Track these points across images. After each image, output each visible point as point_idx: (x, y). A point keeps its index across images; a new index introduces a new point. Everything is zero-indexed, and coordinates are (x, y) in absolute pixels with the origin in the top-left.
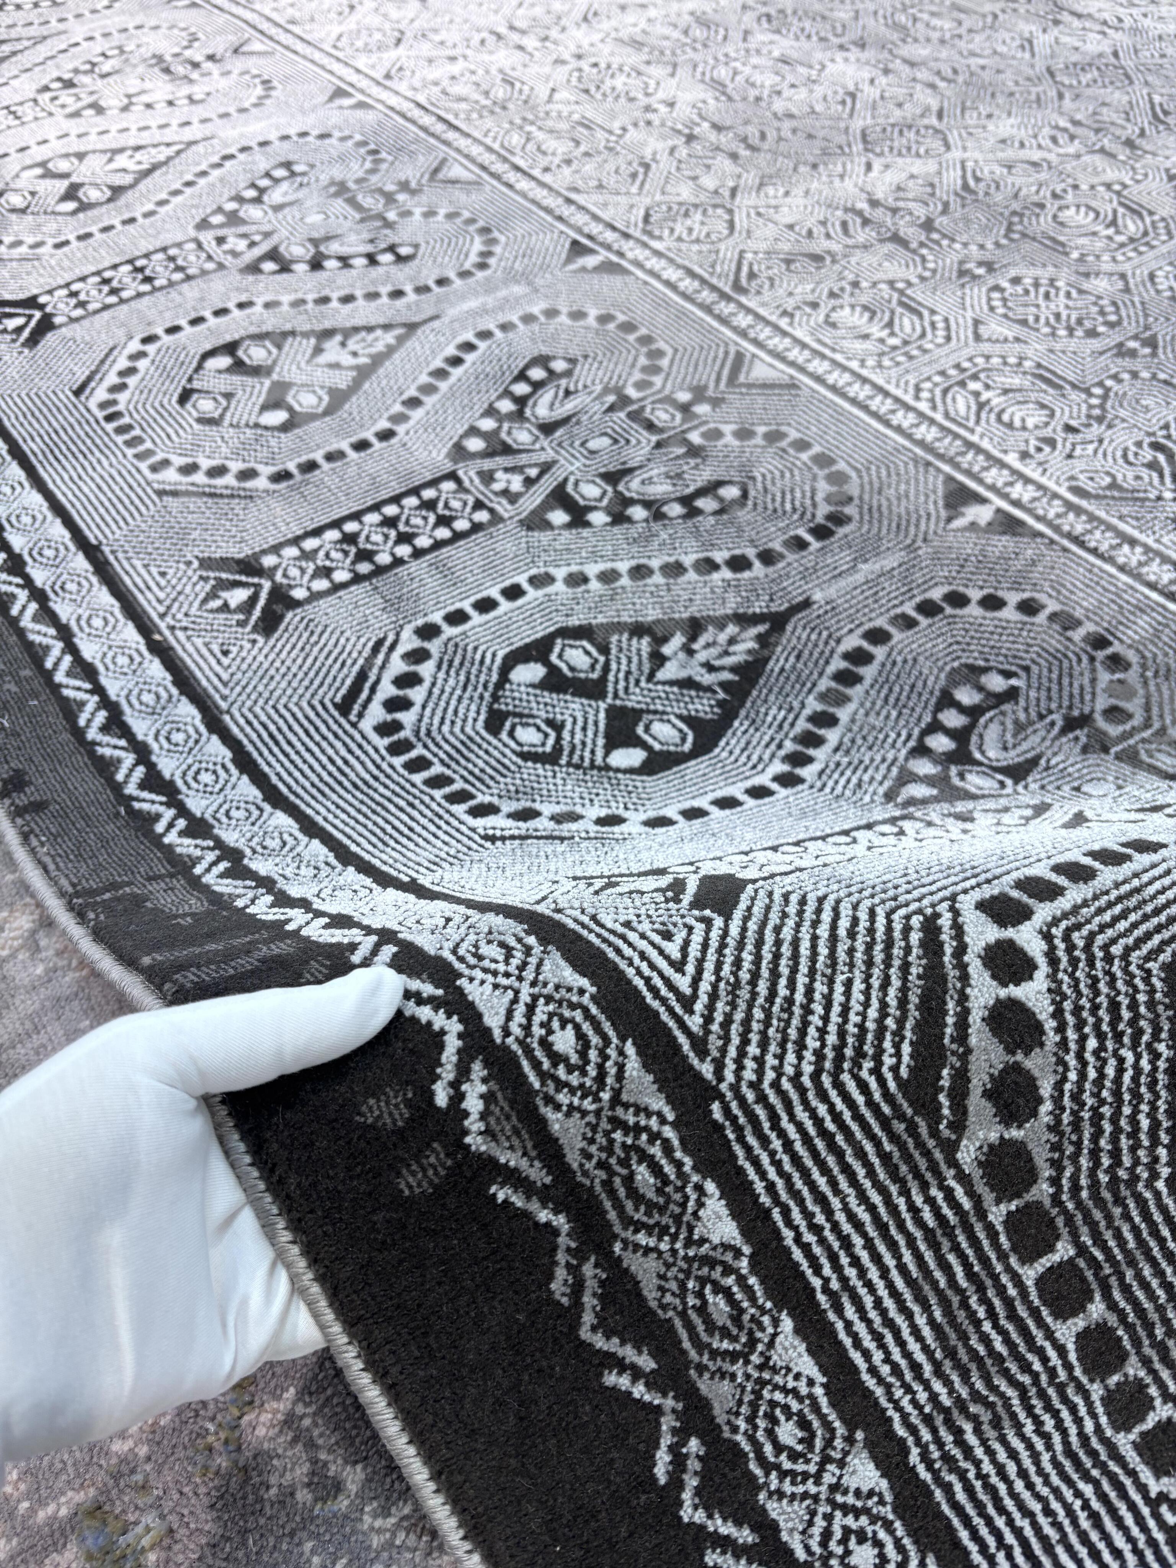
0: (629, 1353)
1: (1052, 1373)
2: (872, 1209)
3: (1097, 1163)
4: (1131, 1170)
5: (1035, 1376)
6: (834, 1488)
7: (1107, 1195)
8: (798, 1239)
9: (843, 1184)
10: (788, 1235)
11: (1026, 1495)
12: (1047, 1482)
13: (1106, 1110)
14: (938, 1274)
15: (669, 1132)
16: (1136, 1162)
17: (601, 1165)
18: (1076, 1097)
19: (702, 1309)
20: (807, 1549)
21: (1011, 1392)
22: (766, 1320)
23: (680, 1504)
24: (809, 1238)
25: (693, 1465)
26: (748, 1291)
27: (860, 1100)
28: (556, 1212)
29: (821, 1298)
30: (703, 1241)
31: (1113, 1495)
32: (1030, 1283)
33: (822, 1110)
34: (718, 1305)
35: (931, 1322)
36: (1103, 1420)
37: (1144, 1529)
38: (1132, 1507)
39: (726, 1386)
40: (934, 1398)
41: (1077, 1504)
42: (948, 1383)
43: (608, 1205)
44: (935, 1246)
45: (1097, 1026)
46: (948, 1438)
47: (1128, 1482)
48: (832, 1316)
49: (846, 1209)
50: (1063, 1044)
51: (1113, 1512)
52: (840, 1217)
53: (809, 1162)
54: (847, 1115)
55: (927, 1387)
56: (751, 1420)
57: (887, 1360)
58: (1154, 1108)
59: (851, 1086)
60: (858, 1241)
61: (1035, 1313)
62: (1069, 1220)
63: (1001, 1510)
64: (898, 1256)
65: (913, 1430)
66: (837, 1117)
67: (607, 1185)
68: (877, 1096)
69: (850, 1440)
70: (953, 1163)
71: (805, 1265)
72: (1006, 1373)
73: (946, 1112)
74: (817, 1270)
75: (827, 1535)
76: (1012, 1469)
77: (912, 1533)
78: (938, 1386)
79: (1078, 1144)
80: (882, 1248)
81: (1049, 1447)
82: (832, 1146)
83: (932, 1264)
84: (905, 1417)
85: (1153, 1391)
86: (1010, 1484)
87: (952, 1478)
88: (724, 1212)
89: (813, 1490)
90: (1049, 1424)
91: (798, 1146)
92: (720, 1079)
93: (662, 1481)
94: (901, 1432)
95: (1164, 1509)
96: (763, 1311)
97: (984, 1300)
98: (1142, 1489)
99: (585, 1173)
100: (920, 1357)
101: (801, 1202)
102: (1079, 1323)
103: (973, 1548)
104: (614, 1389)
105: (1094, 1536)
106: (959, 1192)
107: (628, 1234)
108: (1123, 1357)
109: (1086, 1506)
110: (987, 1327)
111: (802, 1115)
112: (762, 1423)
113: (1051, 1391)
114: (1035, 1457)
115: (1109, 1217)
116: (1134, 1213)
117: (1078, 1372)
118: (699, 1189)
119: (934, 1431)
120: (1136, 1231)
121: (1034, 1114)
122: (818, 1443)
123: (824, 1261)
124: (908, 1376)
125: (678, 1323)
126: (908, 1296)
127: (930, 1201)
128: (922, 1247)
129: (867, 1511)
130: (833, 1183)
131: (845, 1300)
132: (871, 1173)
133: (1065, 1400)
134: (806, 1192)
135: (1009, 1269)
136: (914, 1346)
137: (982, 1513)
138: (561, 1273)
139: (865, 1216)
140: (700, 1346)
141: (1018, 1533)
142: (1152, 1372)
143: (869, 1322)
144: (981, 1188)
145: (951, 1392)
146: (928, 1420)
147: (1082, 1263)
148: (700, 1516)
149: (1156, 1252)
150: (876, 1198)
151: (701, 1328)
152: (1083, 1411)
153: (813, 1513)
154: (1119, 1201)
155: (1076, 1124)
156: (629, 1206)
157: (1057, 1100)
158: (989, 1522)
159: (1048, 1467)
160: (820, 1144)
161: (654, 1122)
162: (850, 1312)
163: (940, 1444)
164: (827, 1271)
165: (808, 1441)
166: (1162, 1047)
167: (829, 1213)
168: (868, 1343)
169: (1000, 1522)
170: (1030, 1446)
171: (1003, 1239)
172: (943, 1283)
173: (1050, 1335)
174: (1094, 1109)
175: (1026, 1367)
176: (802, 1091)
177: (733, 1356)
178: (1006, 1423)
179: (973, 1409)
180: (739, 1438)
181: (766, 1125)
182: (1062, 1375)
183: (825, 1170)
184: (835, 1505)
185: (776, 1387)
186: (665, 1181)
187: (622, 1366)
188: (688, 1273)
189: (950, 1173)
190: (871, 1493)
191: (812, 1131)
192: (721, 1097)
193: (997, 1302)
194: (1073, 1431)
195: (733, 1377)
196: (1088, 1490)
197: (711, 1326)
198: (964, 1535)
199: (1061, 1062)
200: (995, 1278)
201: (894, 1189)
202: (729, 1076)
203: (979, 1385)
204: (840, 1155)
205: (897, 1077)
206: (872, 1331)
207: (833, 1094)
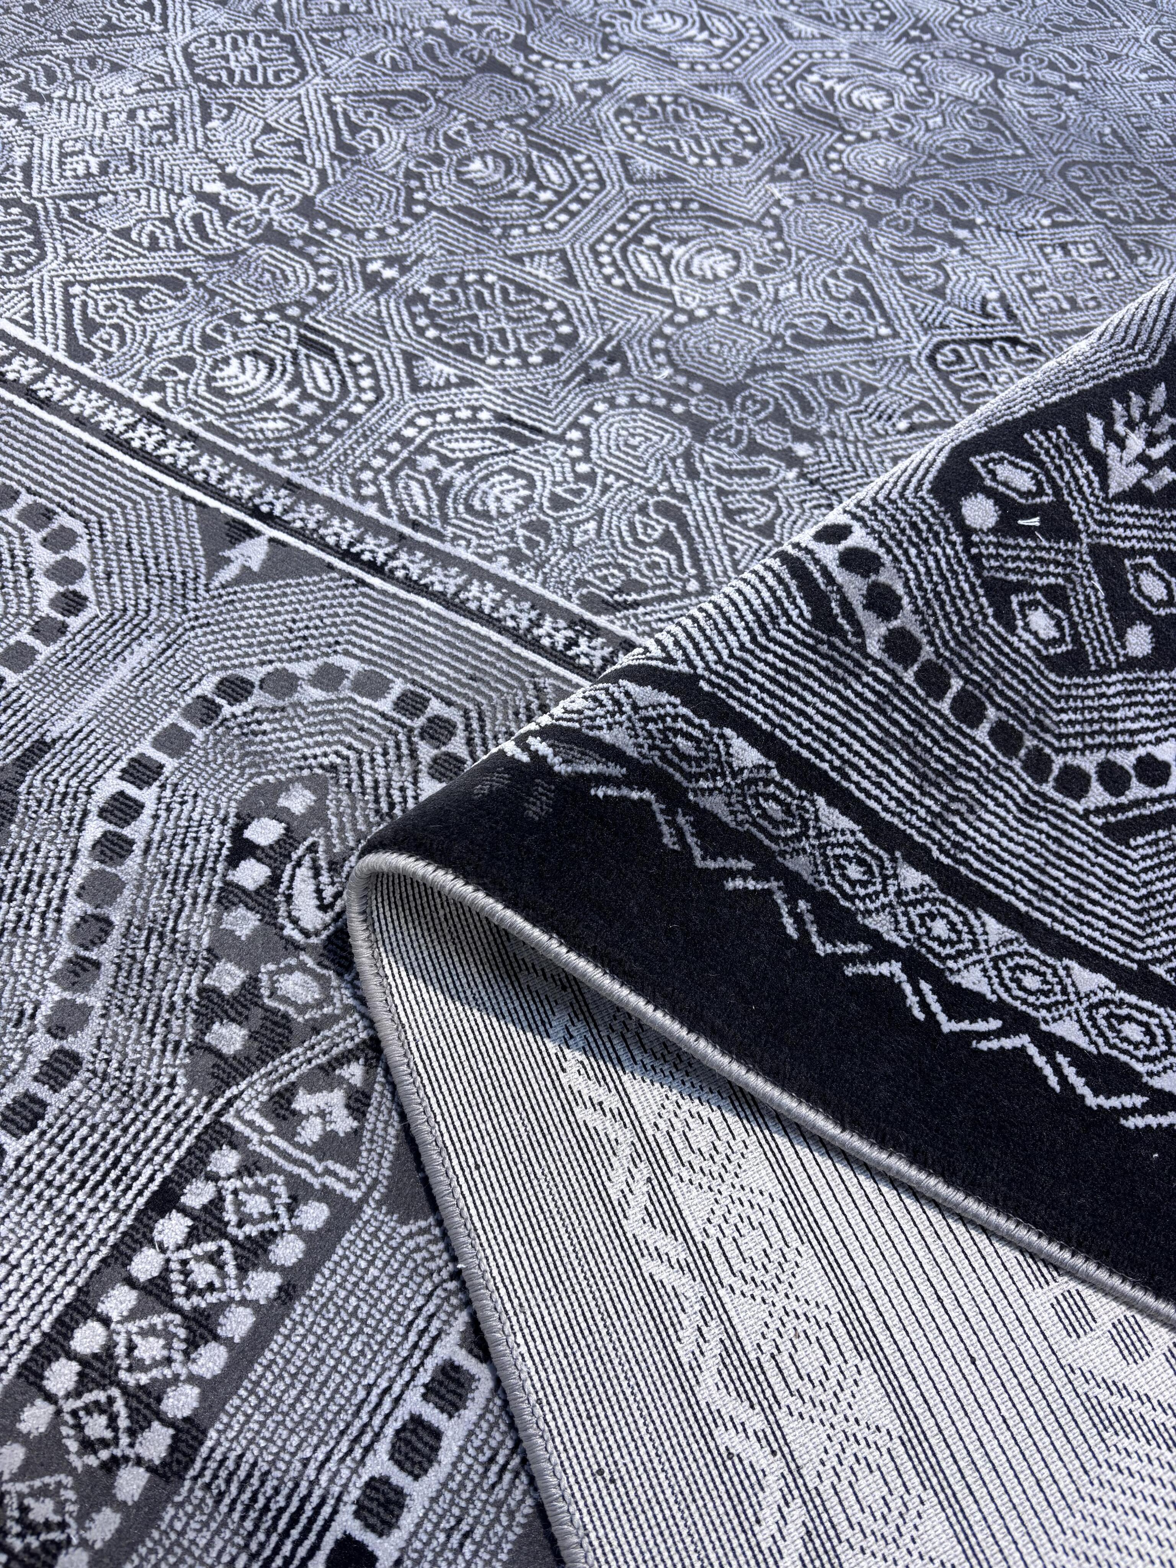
0: (732, 863)
1: (986, 764)
2: (834, 705)
3: (951, 622)
4: (971, 618)
5: (978, 770)
6: (899, 893)
7: (964, 639)
8: (800, 743)
9: (809, 697)
10: (793, 743)
11: (1012, 846)
12: (1019, 833)
13: (941, 588)
14: (893, 730)
15: (683, 710)
16: (972, 613)
17: (652, 748)
18: (920, 587)
19: (765, 815)
20: (904, 938)
21: (970, 787)
22: (806, 804)
23: (813, 946)
24: (806, 739)
25: (808, 917)
26: (786, 790)
27: (790, 642)
28: (641, 790)
29: (833, 775)
30: (742, 770)
31: (1059, 823)
32: (947, 712)
33: (770, 658)
34: (772, 807)
35: (904, 762)
36: (1029, 780)
37: (1089, 834)
38: (1074, 825)
39: (803, 859)
40: (928, 810)
41: (1043, 838)
42: (932, 797)
43: (671, 770)
44: (883, 712)
45: (910, 540)
46: (949, 832)
47: (1062, 811)
48: (845, 784)
49: (819, 712)
50: (896, 559)
51: (1065, 832)
52: (818, 718)
53: (780, 692)
54: (788, 654)
55: (922, 805)
56: (828, 873)
57: (891, 798)
58: (967, 576)
59: (780, 637)
60: (837, 729)
61: (959, 730)
62: (952, 664)
63: (1003, 862)
64: (865, 728)
65: (927, 836)
66: (782, 658)
67: (663, 758)
68: (799, 635)
69: (894, 860)
70: (868, 656)
71: (813, 758)
72: (961, 776)
73: (847, 627)
74: (822, 759)
75: (911, 925)
76: (995, 834)
77: (960, 901)
78: (928, 802)
79: (934, 614)
80: (853, 727)
81: (1009, 811)
82: (789, 676)
83: (887, 725)
84: (919, 830)
85: (1048, 750)
86: (998, 844)
87: (965, 856)
88: (745, 744)
89: (886, 900)
90: (1001, 796)
91: (768, 685)
92: (695, 668)
93: (795, 936)
94: (921, 840)
95: (1092, 818)
96: (801, 798)
97: (927, 735)
98: (1073, 812)
99: (644, 757)
100: (909, 788)
101: (789, 719)
102: (986, 726)
103: (1000, 892)
104: (736, 890)
105: (1063, 852)
106: (880, 672)
107: (693, 785)
108: (1020, 737)
109: (1049, 836)
110: (936, 750)
111: (761, 666)
112: (836, 872)
113: (991, 776)
114: (1004, 821)
115: (971, 652)
116: (985, 644)
117: (1000, 757)
118: (722, 736)
119: (940, 832)
120: (990, 654)
121: (901, 607)
122: (876, 870)
123: (823, 750)
124: (908, 803)
125: (754, 830)
126: (883, 751)
127: (866, 685)
128: (875, 715)
129: (927, 899)
130: (802, 699)
131: (848, 770)
132: (822, 684)
133: (1002, 778)
134: (788, 712)
135: (932, 709)
136: (902, 782)
137: (994, 869)
138: (665, 829)
139: (833, 712)
140: (775, 839)
141: (1019, 870)
142: (1040, 739)
143: (867, 778)
144: (892, 665)
145: (936, 800)
146: (933, 826)
147: (970, 688)
148: (829, 948)
149: (1007, 663)
150: (833, 698)
151: (770, 827)
152: (1015, 780)
153: (895, 916)
154: (973, 640)
155: (927, 603)
156: (684, 765)
157: (910, 593)
158: (1000, 872)
159: (1014, 823)
160: (781, 679)
161: (669, 708)
162: (855, 777)
163: (948, 838)
164: (828, 756)
165: (869, 871)
166: (954, 537)
167: (809, 719)
168: (876, 792)
169: (1006, 869)
170: (997, 816)
171: (919, 691)
172: (898, 734)
173: (974, 741)
174: (934, 590)
175: (970, 767)
176: (752, 653)
177: (797, 837)
178: (977, 808)
179: (954, 806)
180: (827, 887)
181: (741, 681)
182: (992, 762)
183: (794, 694)
184: (905, 904)
185: (833, 846)
186: (698, 741)
187: (733, 874)
188: (744, 795)
189: (869, 663)
190: (922, 887)
191: (771, 673)
192: (702, 677)
193: (934, 733)
194: (1016, 795)
195: (804, 850)
196: (1044, 826)
197: (776, 824)
198: (991, 887)
199: (900, 570)
200: (926, 717)
201: (840, 687)
202: (700, 664)
203: (950, 790)
204: (797, 680)
205: (805, 620)
206: (874, 783)
207: (771, 646)
